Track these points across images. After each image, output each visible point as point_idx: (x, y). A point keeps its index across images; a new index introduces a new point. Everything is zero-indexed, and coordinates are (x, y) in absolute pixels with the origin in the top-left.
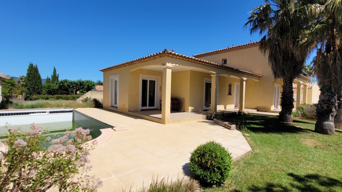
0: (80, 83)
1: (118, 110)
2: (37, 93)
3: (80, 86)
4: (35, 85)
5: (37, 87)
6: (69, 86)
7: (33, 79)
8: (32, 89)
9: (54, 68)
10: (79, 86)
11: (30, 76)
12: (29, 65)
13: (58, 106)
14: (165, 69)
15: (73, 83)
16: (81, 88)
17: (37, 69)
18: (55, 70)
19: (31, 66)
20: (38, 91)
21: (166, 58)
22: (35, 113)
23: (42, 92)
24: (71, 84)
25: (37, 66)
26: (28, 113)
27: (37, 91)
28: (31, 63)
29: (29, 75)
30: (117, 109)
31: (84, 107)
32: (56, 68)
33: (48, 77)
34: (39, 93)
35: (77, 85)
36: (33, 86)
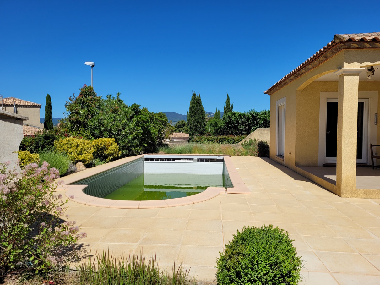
0: (253, 116)
1: (284, 163)
2: (200, 134)
3: (253, 120)
4: (197, 122)
5: (199, 125)
6: (238, 122)
7: (195, 113)
8: (194, 128)
9: (228, 96)
10: (251, 121)
11: (192, 111)
12: (192, 95)
13: (210, 152)
14: (341, 78)
15: (243, 117)
16: (254, 123)
17: (200, 100)
18: (228, 99)
19: (194, 95)
20: (201, 130)
21: (343, 53)
22: (180, 159)
23: (204, 132)
24: (240, 118)
25: (199, 96)
26: (173, 160)
27: (199, 130)
28: (194, 93)
29: (191, 109)
30: (283, 160)
31: (242, 155)
32: (229, 96)
33: (217, 110)
34: (201, 133)
35: (248, 119)
36: (195, 124)
